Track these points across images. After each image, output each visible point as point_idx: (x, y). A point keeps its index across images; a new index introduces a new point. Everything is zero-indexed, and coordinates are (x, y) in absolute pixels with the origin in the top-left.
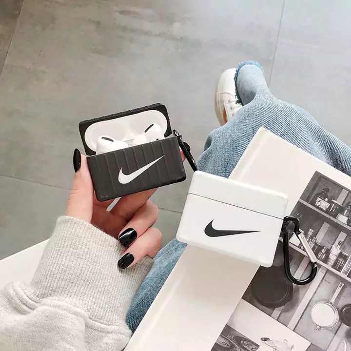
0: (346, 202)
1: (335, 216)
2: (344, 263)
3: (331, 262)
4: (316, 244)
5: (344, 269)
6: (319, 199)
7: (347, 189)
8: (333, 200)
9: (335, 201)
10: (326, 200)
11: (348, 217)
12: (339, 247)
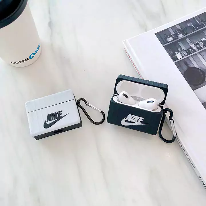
0: (174, 31)
1: (178, 38)
2: (199, 45)
3: (197, 49)
4: (186, 50)
5: (202, 47)
6: (167, 39)
7: (169, 28)
8: (171, 35)
9: (172, 34)
10: (169, 37)
11: (181, 34)
12: (192, 44)
